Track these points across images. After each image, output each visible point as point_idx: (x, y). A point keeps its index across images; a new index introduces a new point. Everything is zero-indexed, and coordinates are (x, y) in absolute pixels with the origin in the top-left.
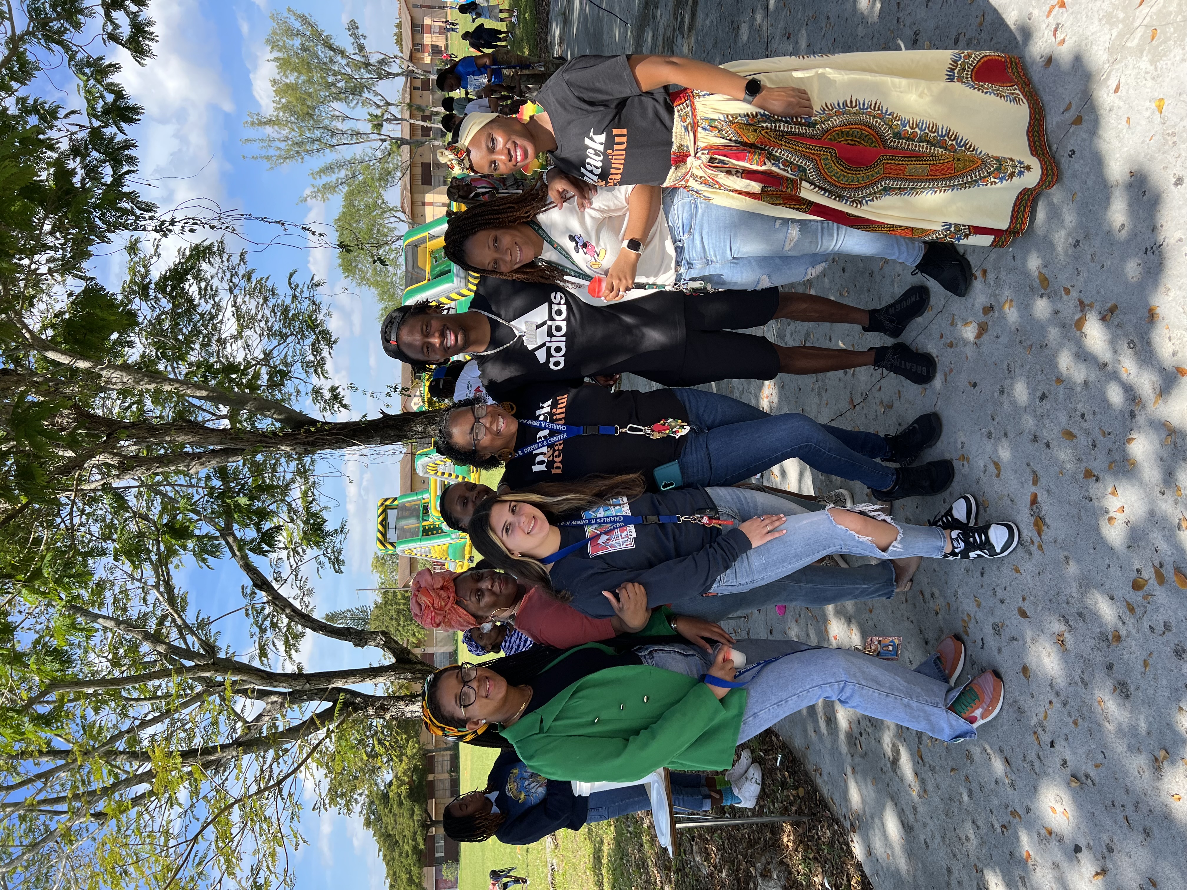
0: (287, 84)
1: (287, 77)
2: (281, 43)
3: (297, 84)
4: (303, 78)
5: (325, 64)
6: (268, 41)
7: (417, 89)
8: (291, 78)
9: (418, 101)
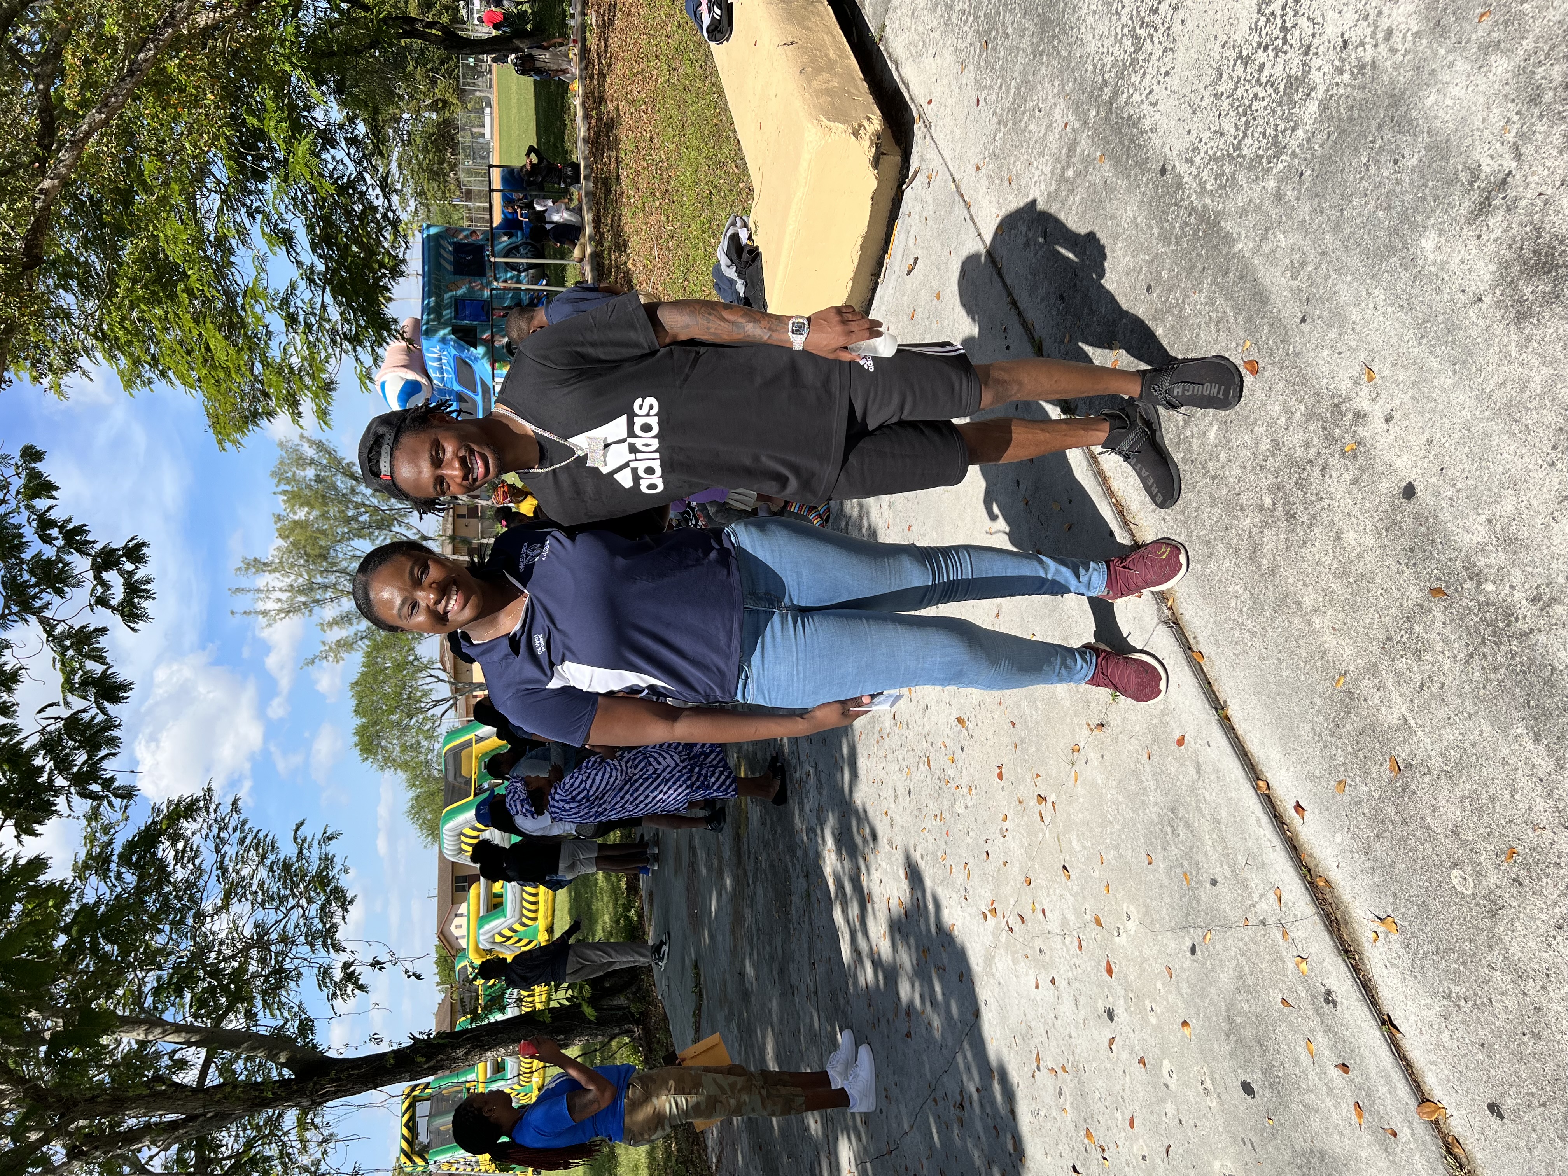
0: (294, 522)
1: (295, 513)
2: (290, 475)
3: (307, 521)
4: (316, 513)
5: (343, 495)
6: (274, 474)
7: (463, 516)
8: (301, 514)
9: (463, 532)
